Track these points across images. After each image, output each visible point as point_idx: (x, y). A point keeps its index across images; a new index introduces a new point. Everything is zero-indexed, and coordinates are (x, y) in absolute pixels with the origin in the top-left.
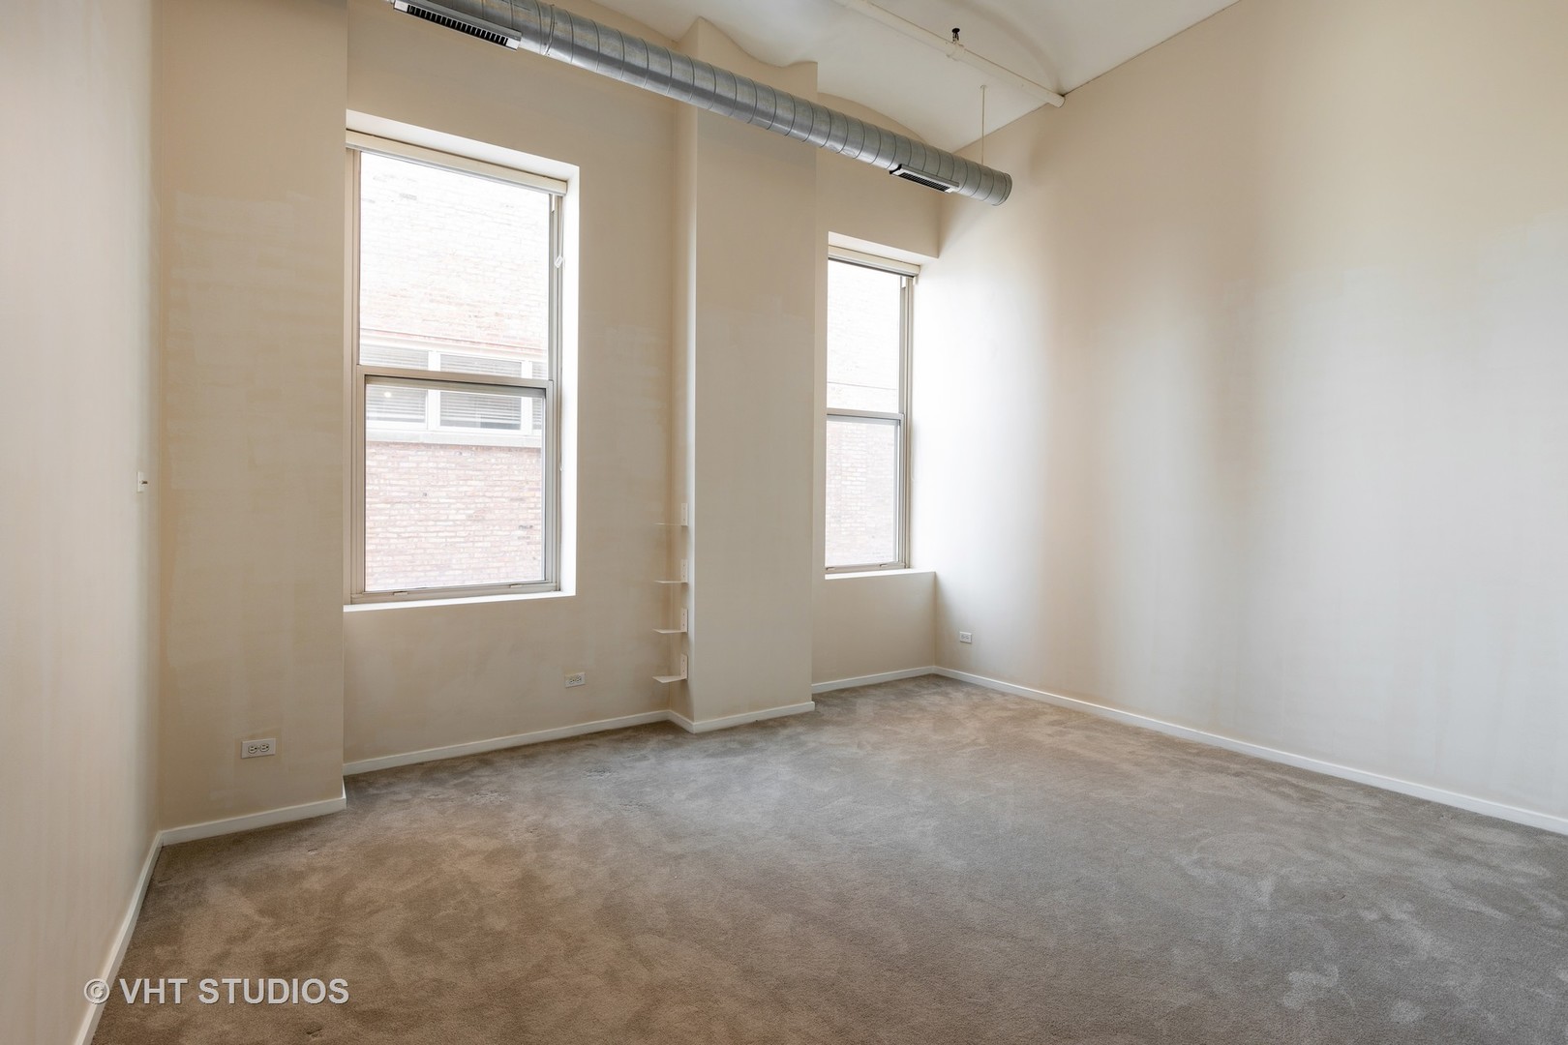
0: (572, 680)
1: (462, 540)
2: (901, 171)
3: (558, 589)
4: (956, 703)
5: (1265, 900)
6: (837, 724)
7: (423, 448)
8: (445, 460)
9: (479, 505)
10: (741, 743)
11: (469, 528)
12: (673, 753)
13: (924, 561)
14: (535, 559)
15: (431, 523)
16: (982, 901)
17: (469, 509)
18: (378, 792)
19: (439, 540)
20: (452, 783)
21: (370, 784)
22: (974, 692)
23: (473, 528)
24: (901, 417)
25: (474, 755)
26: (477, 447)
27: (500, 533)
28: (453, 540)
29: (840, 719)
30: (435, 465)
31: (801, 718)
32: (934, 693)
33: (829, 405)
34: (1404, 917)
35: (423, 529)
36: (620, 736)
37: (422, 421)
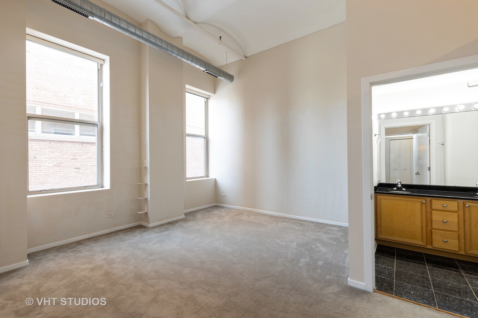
0: (109, 215)
1: (52, 173)
2: (207, 71)
3: (103, 187)
4: (223, 212)
5: (295, 247)
6: (192, 220)
7: (34, 141)
8: (44, 145)
9: (58, 161)
10: (165, 228)
11: (54, 169)
12: (145, 233)
13: (212, 176)
14: (81, 179)
15: (38, 167)
16: (236, 257)
17: (54, 162)
18: (40, 258)
19: (41, 173)
20: (69, 251)
21: (36, 256)
22: (227, 209)
23: (56, 169)
24: (205, 136)
25: (75, 242)
26: (57, 141)
27: (67, 170)
28: (47, 173)
29: (193, 219)
30: (39, 147)
31: (181, 220)
32: (217, 210)
33: (187, 133)
34: (319, 246)
35: (34, 170)
36: (126, 231)
37: (33, 131)
